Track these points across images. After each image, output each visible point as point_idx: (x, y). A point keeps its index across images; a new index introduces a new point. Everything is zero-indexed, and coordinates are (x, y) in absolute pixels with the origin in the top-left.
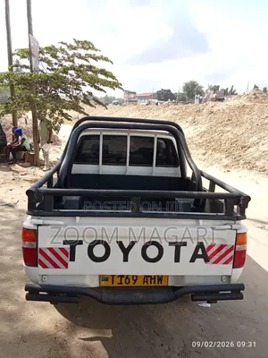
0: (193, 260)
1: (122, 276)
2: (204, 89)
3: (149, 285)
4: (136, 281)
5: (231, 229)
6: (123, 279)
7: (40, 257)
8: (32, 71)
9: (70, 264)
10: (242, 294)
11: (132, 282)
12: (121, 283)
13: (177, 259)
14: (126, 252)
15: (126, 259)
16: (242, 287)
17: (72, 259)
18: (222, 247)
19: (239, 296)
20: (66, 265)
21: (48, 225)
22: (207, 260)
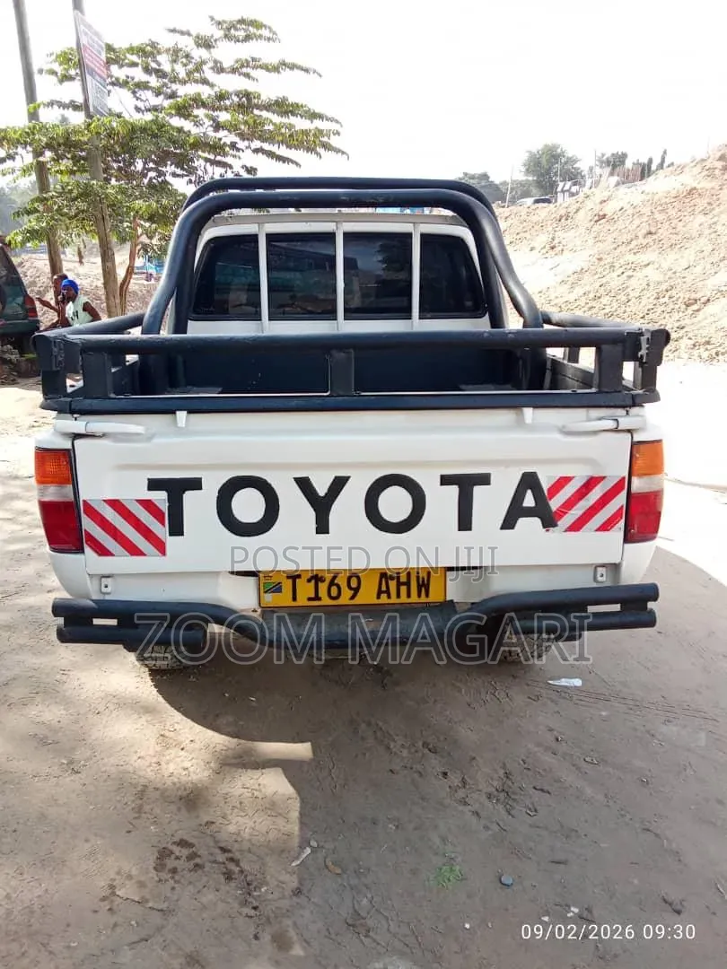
0: (508, 524)
1: (316, 578)
2: (583, 167)
3: (394, 600)
4: (356, 590)
5: (616, 430)
6: (323, 587)
7: (88, 524)
8: (89, 116)
9: (171, 542)
10: (652, 613)
11: (347, 593)
12: (317, 598)
13: (465, 523)
14: (322, 506)
15: (322, 527)
16: (651, 592)
17: (177, 529)
18: (591, 483)
19: (644, 617)
20: (161, 547)
21: (104, 436)
22: (549, 521)
